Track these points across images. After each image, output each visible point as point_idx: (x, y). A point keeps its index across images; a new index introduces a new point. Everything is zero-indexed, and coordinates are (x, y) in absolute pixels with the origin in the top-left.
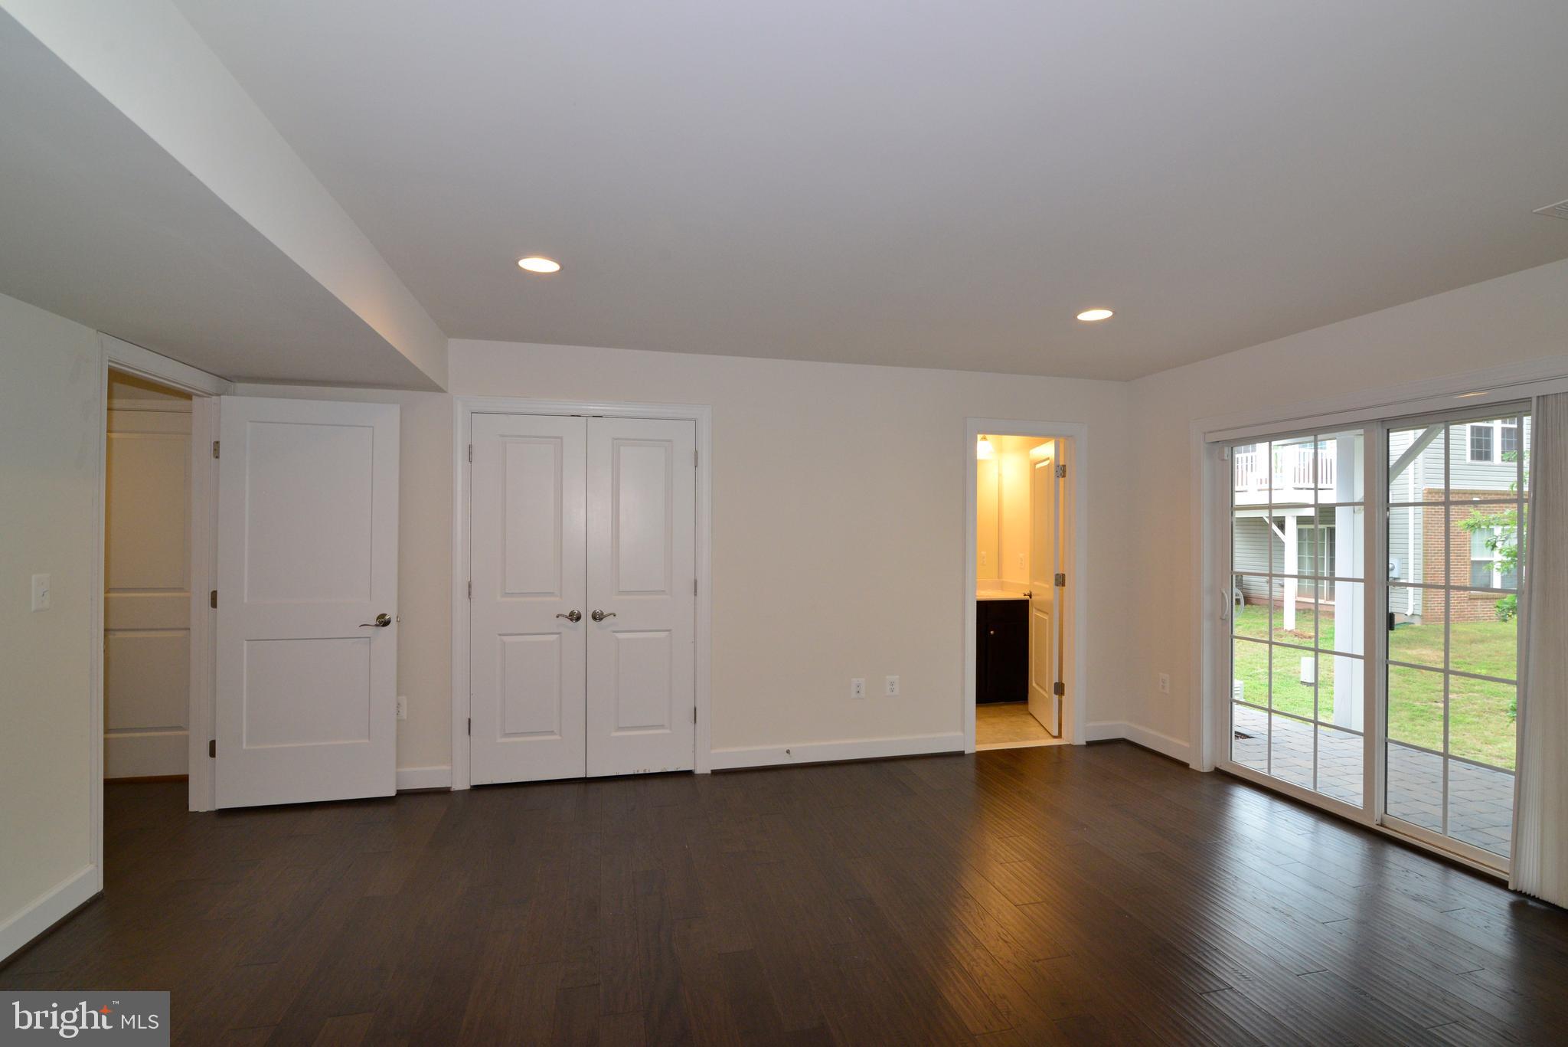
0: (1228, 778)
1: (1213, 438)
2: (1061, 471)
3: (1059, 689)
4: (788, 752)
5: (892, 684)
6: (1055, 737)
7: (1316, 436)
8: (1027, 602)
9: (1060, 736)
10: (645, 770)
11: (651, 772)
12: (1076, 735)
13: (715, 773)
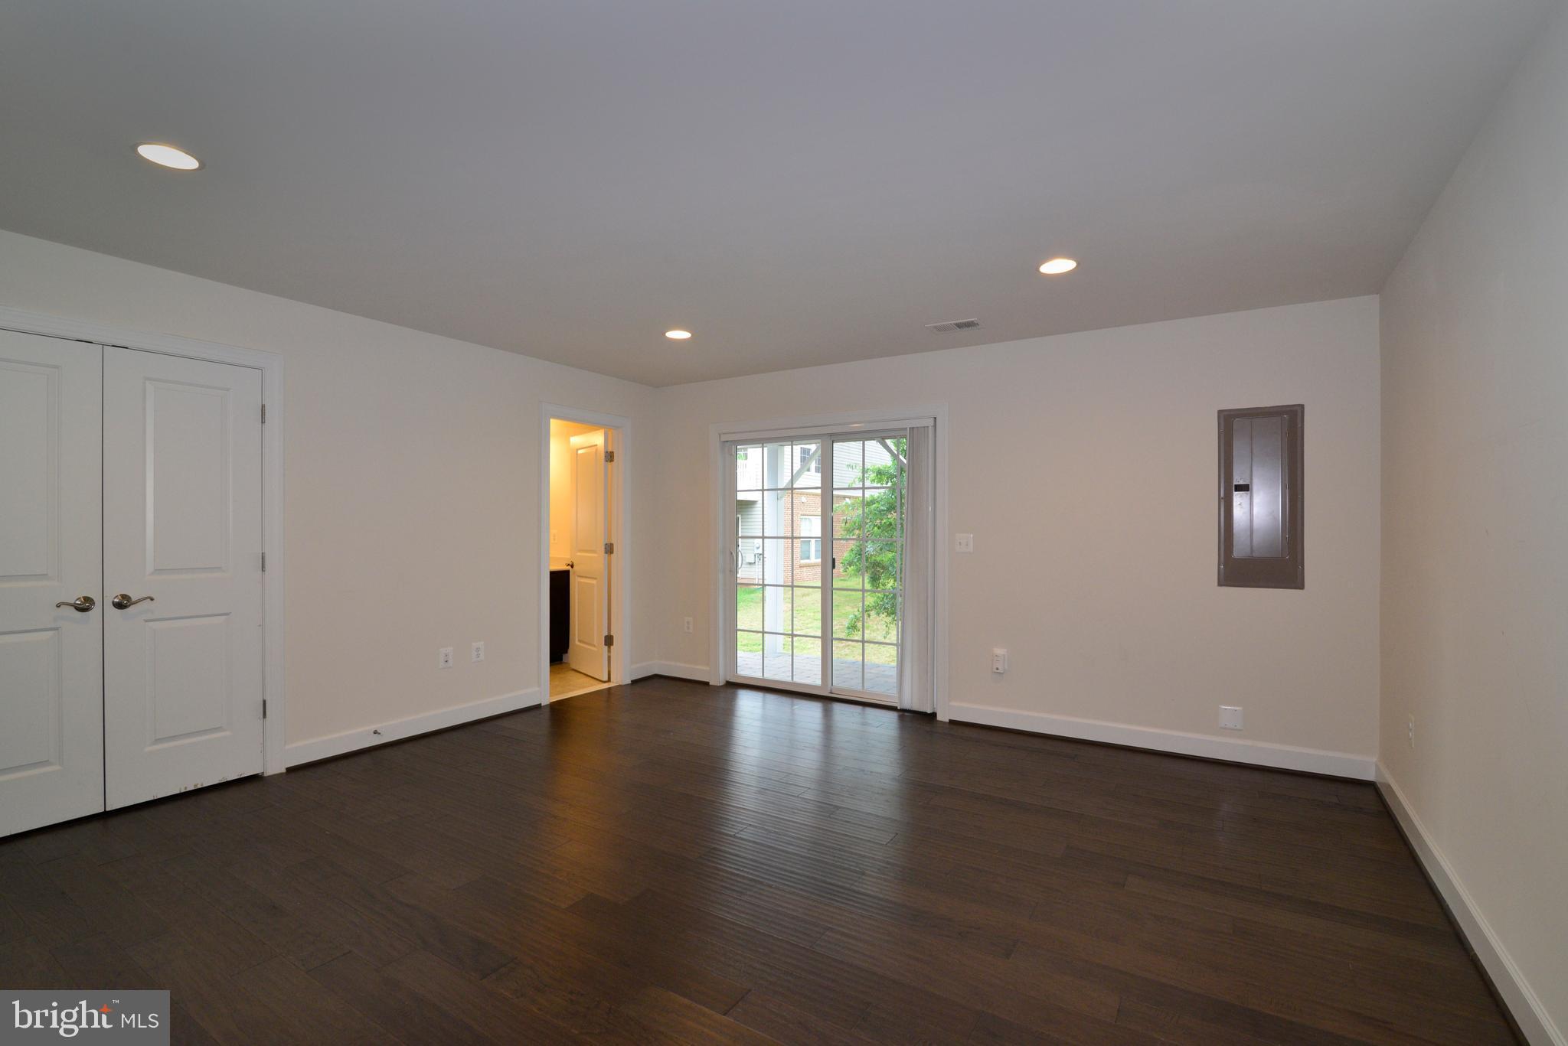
0: (735, 686)
1: (724, 438)
2: (610, 457)
3: (609, 641)
4: (375, 732)
5: (478, 650)
6: (605, 682)
7: (792, 442)
8: (567, 572)
9: (609, 680)
10: (195, 786)
11: (205, 785)
12: (622, 676)
13: (290, 770)
